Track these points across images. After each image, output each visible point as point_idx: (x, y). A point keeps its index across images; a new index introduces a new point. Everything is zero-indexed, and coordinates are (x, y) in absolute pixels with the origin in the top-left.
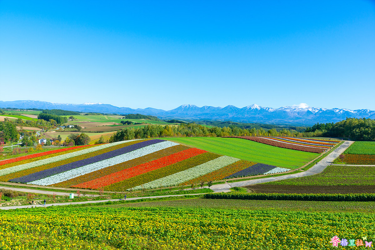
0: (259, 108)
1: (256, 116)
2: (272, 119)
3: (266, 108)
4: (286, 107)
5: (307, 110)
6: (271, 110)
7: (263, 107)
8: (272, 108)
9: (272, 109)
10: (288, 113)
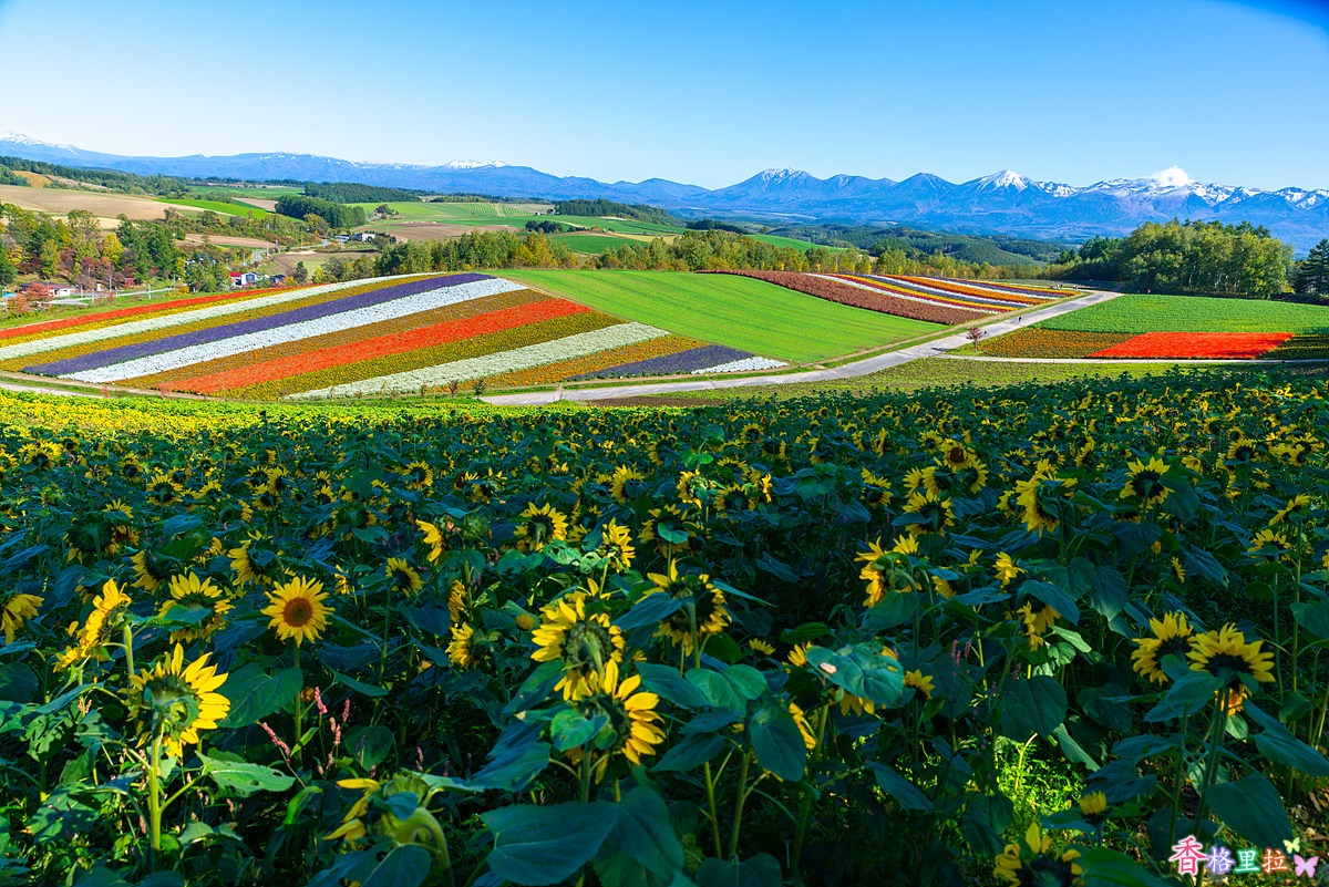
0: (1021, 185)
1: (1009, 212)
2: (1064, 222)
3: (1047, 185)
4: (1116, 183)
5: (1188, 192)
6: (1062, 192)
7: (1034, 179)
8: (1065, 186)
9: (1067, 189)
10: (1118, 203)
